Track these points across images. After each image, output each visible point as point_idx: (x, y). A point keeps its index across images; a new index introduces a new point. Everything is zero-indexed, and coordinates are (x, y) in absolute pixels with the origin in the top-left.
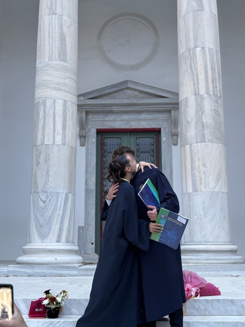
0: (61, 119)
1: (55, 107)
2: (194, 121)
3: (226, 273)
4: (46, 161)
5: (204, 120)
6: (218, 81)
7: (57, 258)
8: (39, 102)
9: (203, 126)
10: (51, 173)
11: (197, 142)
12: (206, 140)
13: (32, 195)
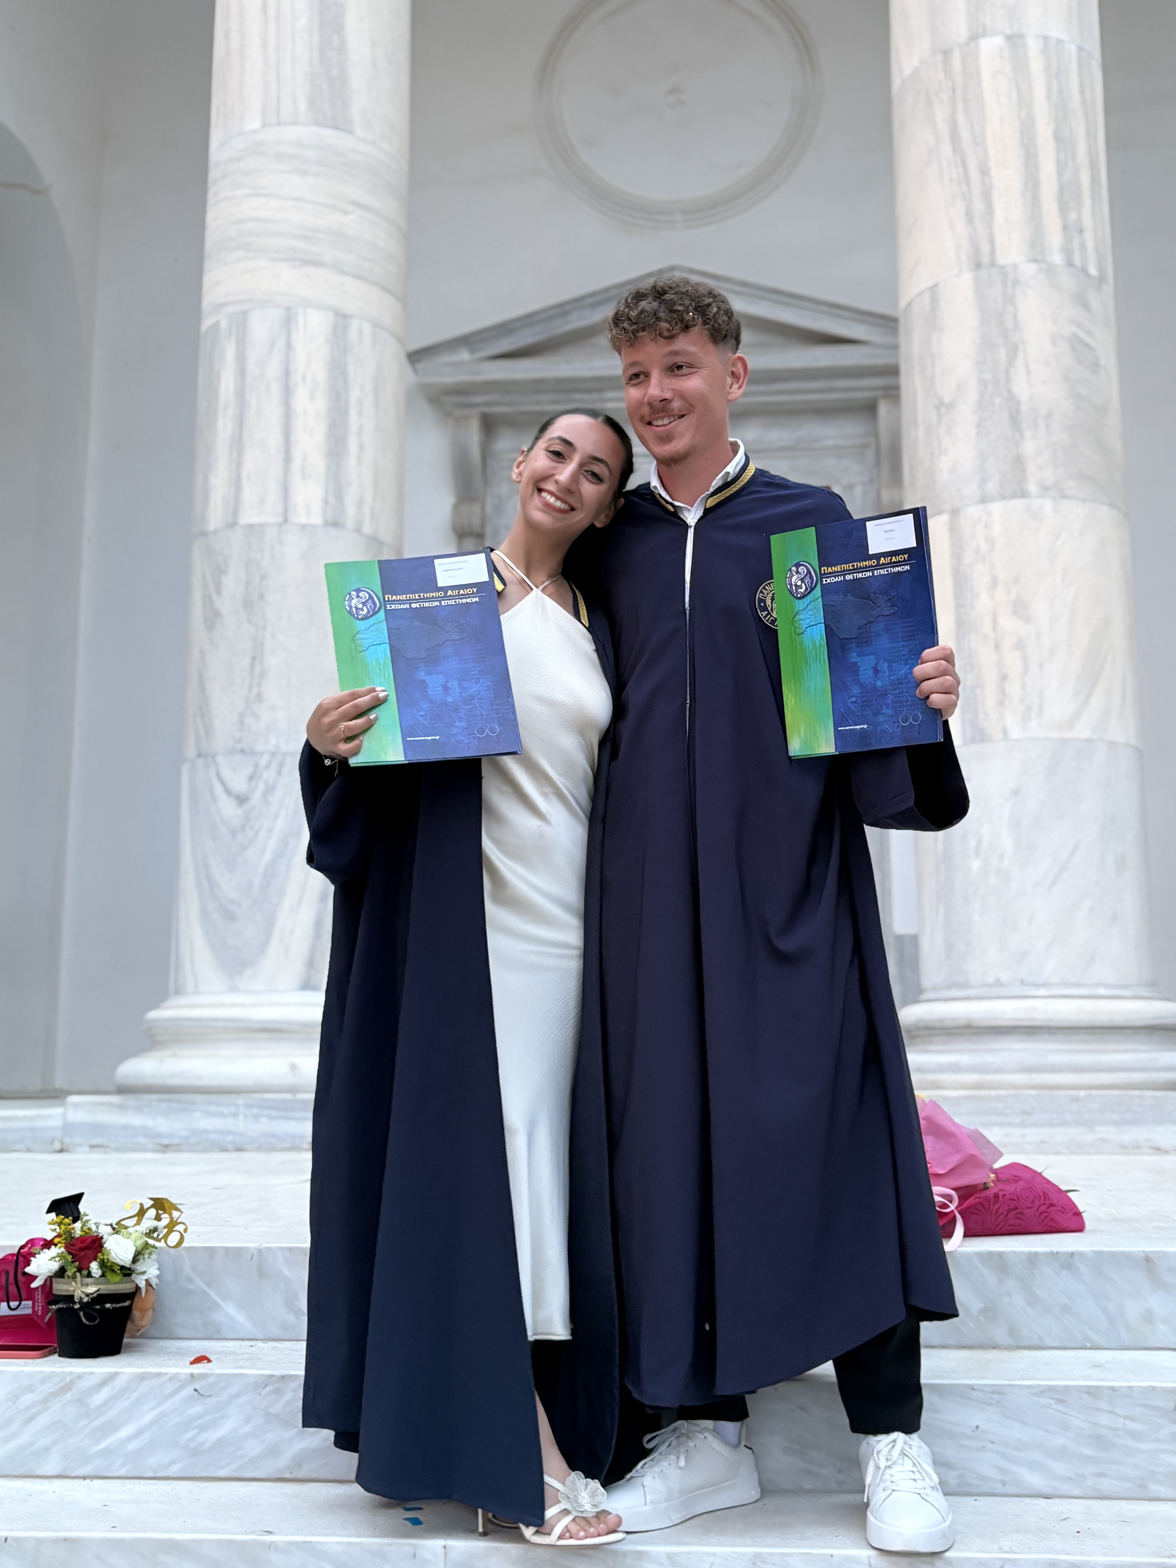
0: (321, 403)
1: (289, 346)
2: (972, 396)
4: (247, 604)
5: (1021, 388)
6: (1087, 202)
7: (298, 1061)
8: (216, 326)
9: (1015, 420)
10: (272, 661)
11: (984, 500)
12: (1032, 488)
13: (186, 769)
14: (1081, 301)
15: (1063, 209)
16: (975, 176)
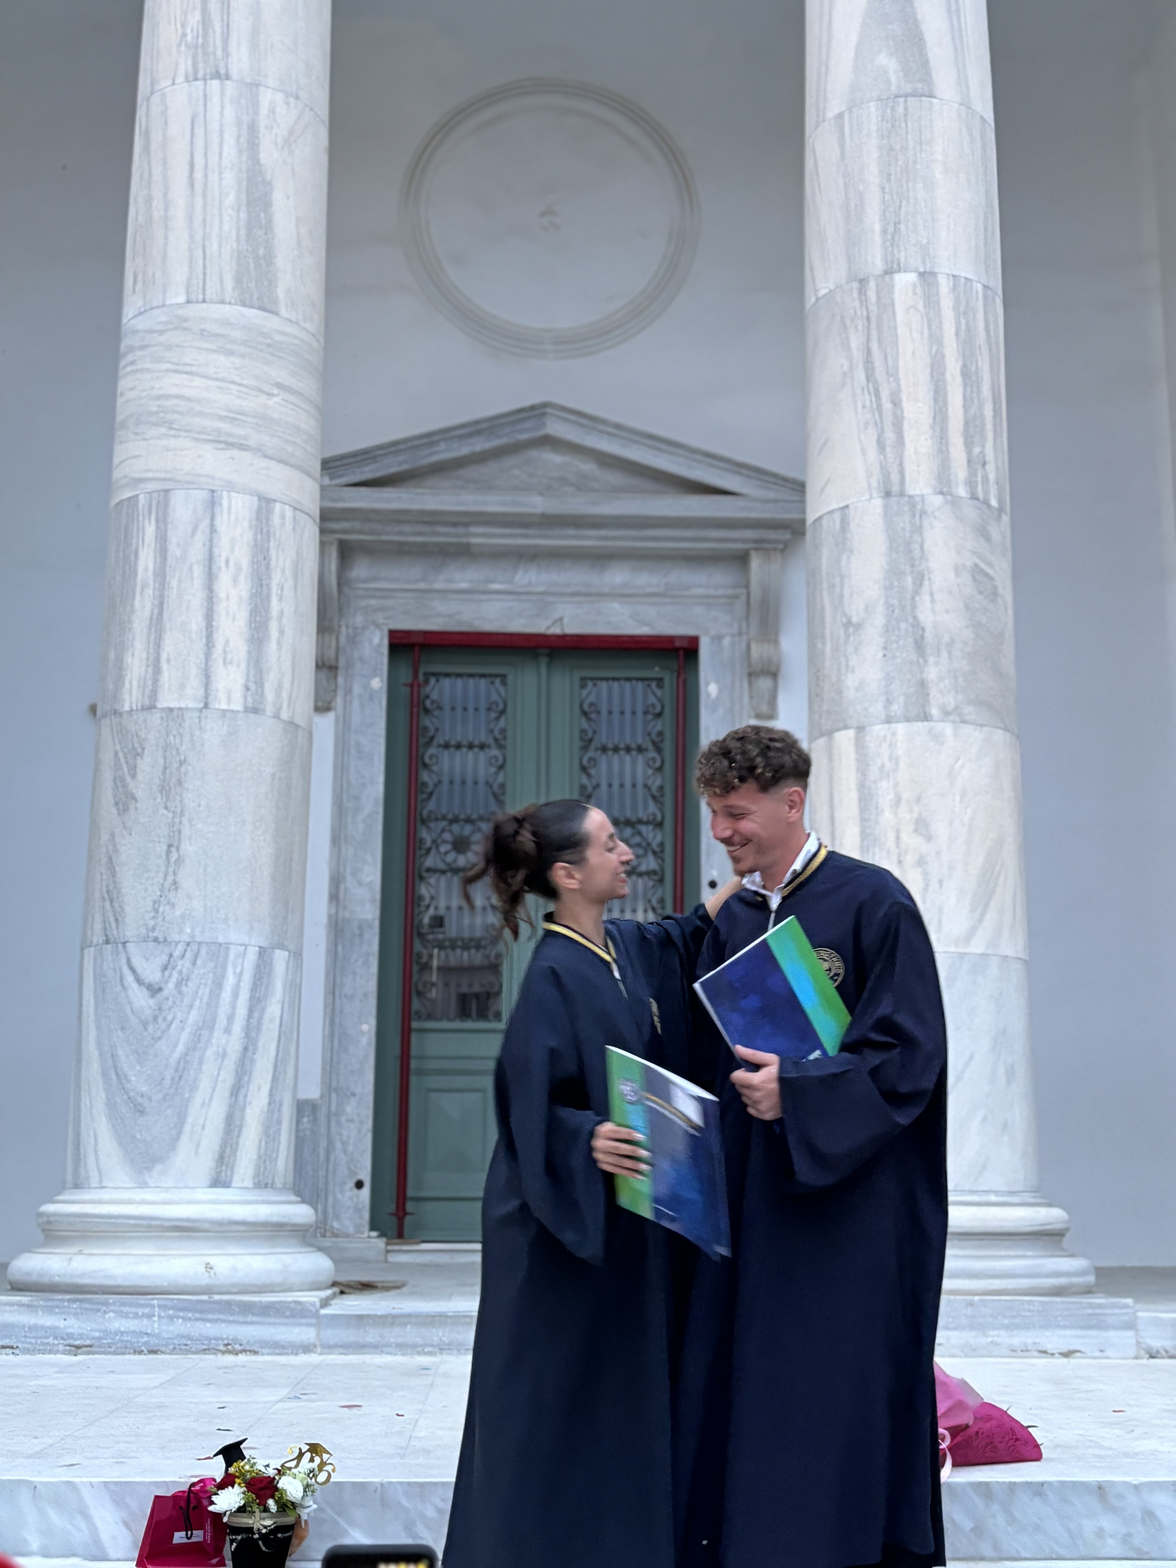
0: (244, 588)
1: (213, 529)
2: (879, 620)
3: (1018, 1339)
4: (164, 789)
5: (926, 616)
6: (990, 435)
7: (213, 1261)
8: (133, 500)
9: (919, 645)
10: (189, 848)
11: (889, 721)
12: (935, 711)
13: (89, 953)
14: (982, 532)
15: (968, 444)
16: (887, 406)
